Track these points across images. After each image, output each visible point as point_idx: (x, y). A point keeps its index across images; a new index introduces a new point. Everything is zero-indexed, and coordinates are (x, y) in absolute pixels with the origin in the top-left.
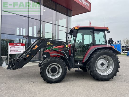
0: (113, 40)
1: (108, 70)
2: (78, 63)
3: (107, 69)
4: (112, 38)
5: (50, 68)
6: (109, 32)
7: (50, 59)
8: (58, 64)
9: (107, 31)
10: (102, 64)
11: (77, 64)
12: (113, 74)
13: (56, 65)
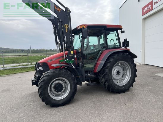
0: (129, 41)
1: (123, 80)
2: (89, 75)
3: (123, 78)
4: (127, 39)
5: (53, 86)
6: (123, 32)
7: (52, 72)
8: (64, 78)
9: (121, 31)
10: (118, 73)
11: (87, 75)
12: (130, 84)
13: (61, 80)
